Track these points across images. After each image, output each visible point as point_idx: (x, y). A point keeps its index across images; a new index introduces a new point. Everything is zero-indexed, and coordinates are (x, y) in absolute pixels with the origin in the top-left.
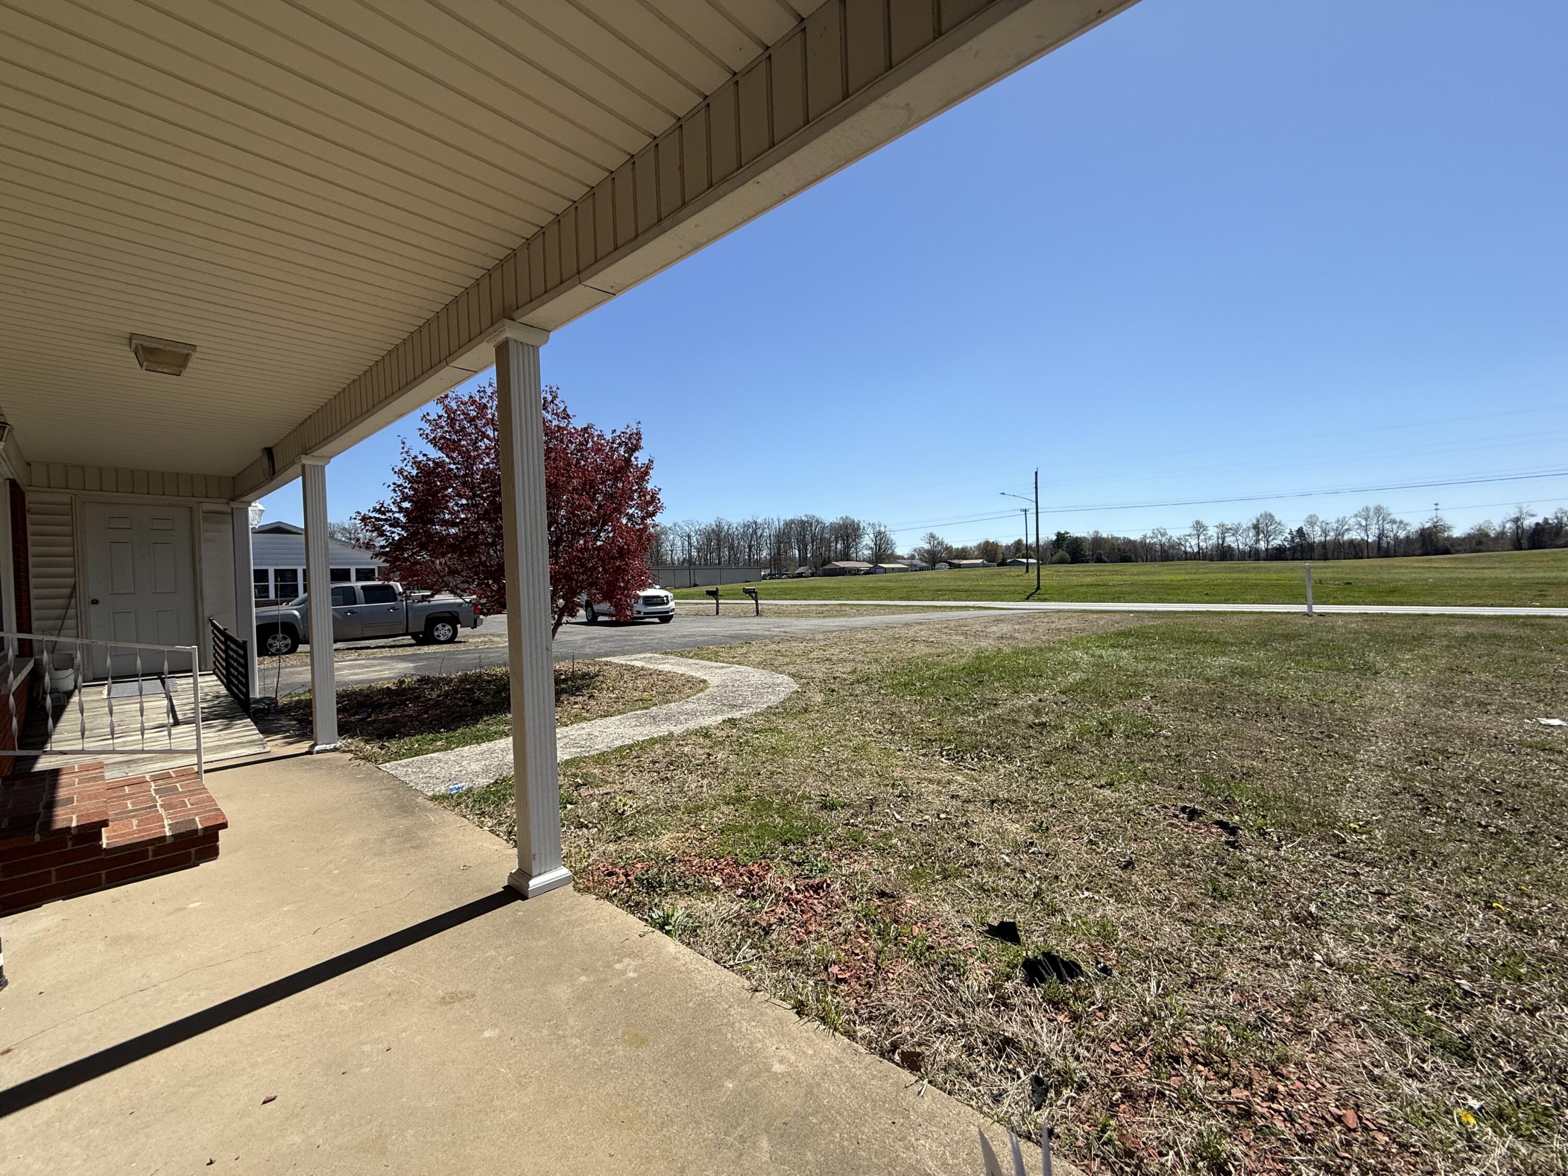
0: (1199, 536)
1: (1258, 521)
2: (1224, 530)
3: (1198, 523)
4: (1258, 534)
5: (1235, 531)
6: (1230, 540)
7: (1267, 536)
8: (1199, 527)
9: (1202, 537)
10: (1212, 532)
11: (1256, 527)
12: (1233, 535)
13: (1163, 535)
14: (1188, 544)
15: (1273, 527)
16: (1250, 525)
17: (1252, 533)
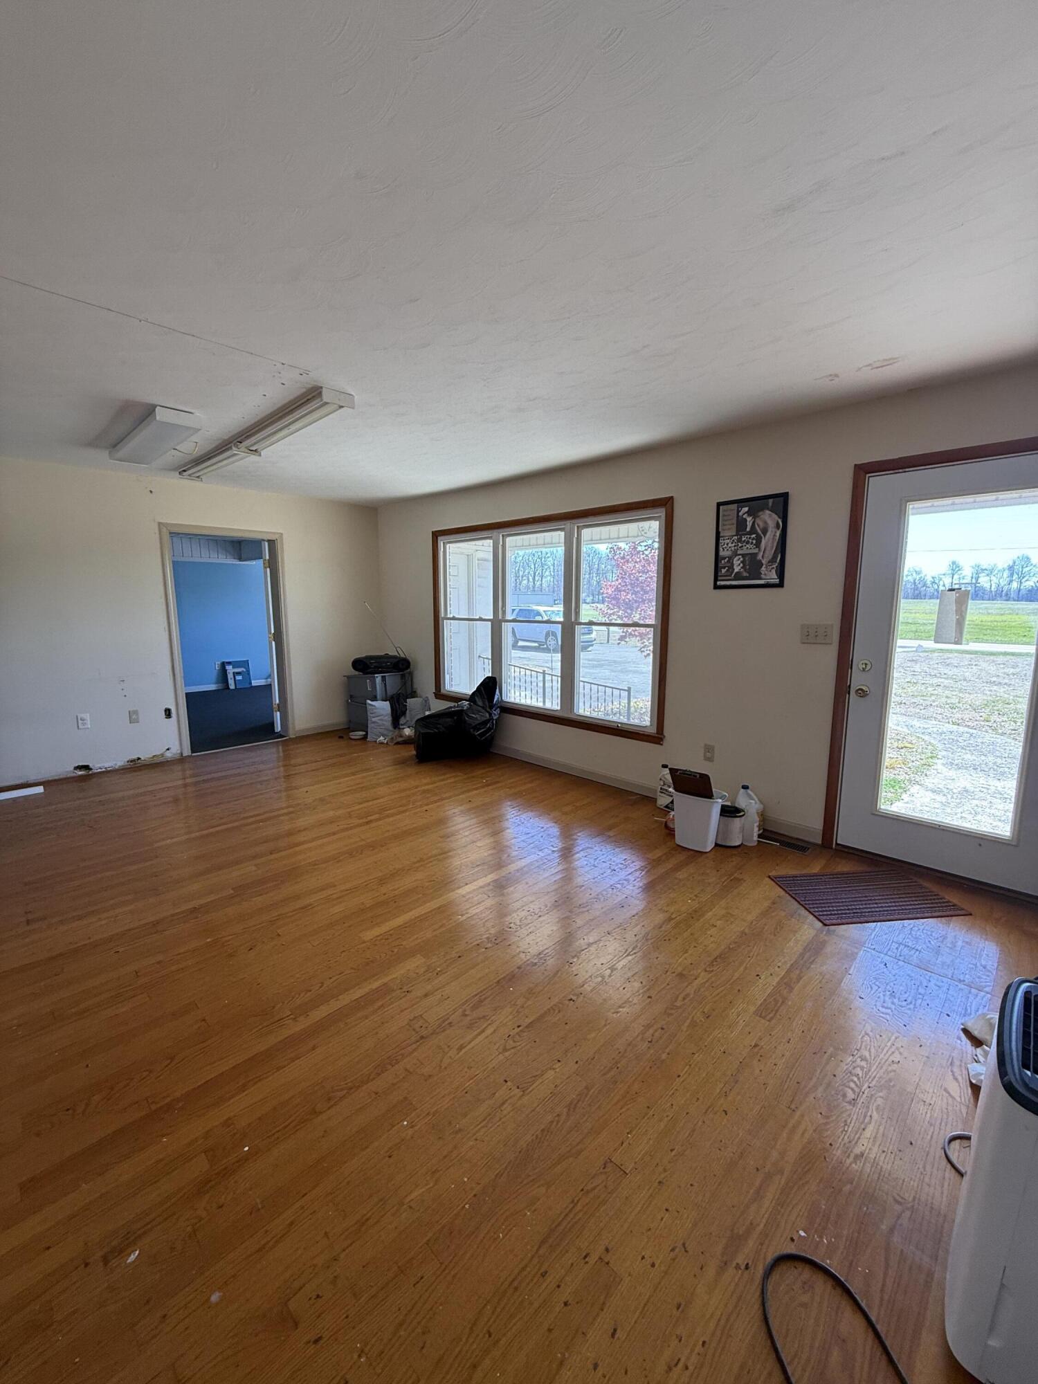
0: (953, 575)
1: (1014, 563)
2: (979, 571)
3: (954, 563)
4: (1012, 575)
5: (990, 572)
6: (984, 581)
7: (1022, 577)
8: (955, 568)
9: (956, 577)
10: (967, 572)
11: (1011, 568)
12: (988, 575)
13: (918, 573)
14: (941, 583)
15: (1028, 569)
16: (1006, 566)
17: (1006, 574)
